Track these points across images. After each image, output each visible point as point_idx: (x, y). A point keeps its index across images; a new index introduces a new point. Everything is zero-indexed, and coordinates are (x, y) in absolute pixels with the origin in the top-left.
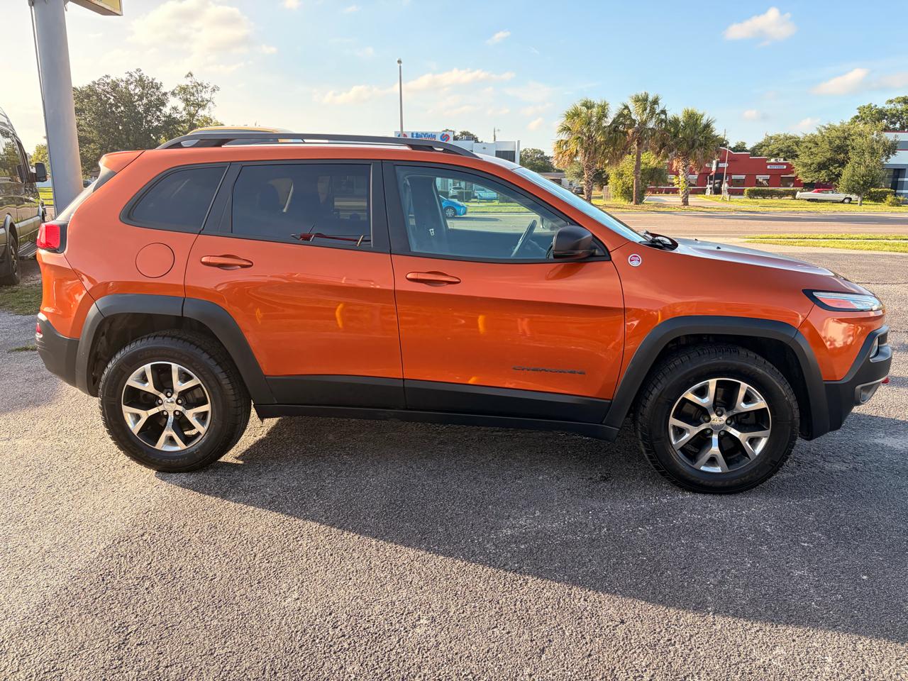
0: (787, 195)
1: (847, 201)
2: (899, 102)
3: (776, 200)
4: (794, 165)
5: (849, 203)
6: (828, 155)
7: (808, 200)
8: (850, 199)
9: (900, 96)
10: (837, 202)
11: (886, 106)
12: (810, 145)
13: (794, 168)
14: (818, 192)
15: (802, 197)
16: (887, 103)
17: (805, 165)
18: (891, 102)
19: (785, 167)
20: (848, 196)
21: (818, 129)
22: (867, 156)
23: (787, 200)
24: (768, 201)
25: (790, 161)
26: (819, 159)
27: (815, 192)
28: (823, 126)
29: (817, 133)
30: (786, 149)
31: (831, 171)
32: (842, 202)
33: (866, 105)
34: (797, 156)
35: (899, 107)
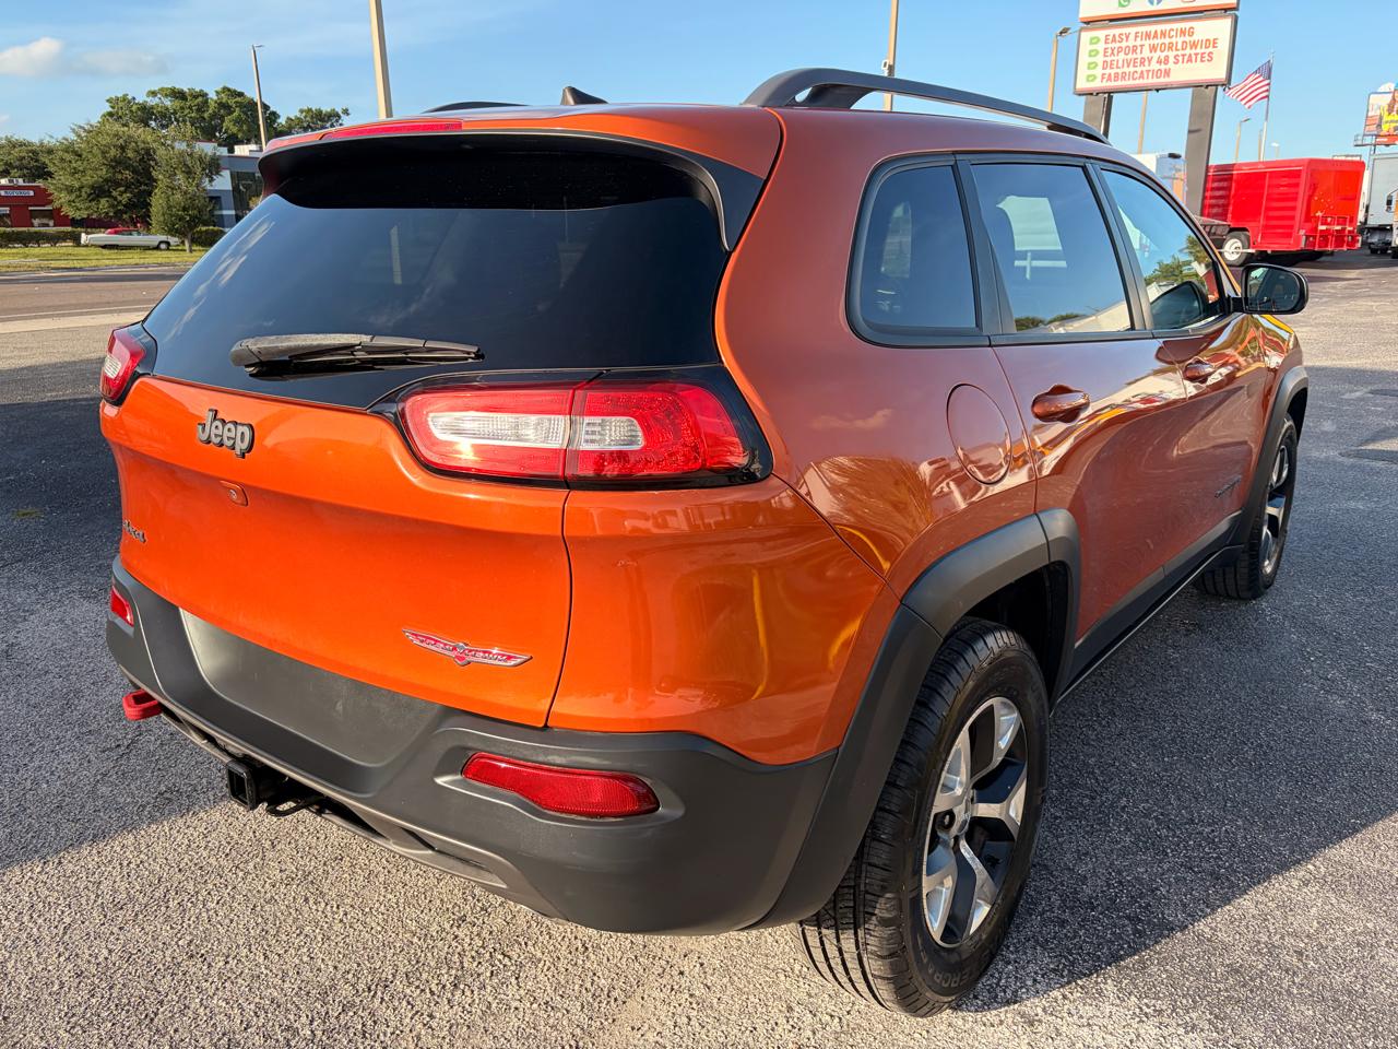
0: (65, 241)
1: (163, 246)
2: (166, 96)
3: (46, 248)
4: (51, 189)
5: (168, 249)
6: (104, 172)
7: (104, 247)
8: (168, 243)
9: (166, 86)
10: (147, 248)
11: (148, 100)
12: (68, 157)
13: (51, 194)
14: (116, 233)
15: (92, 242)
16: (148, 95)
17: (70, 190)
18: (153, 94)
19: (32, 193)
20: (164, 238)
21: (73, 130)
22: (180, 176)
23: (66, 247)
24: (34, 250)
25: (40, 183)
26: (88, 180)
27: (110, 233)
28: (81, 127)
29: (73, 137)
30: (17, 163)
31: (115, 199)
32: (157, 248)
33: (120, 95)
34: (50, 174)
35: (168, 102)
